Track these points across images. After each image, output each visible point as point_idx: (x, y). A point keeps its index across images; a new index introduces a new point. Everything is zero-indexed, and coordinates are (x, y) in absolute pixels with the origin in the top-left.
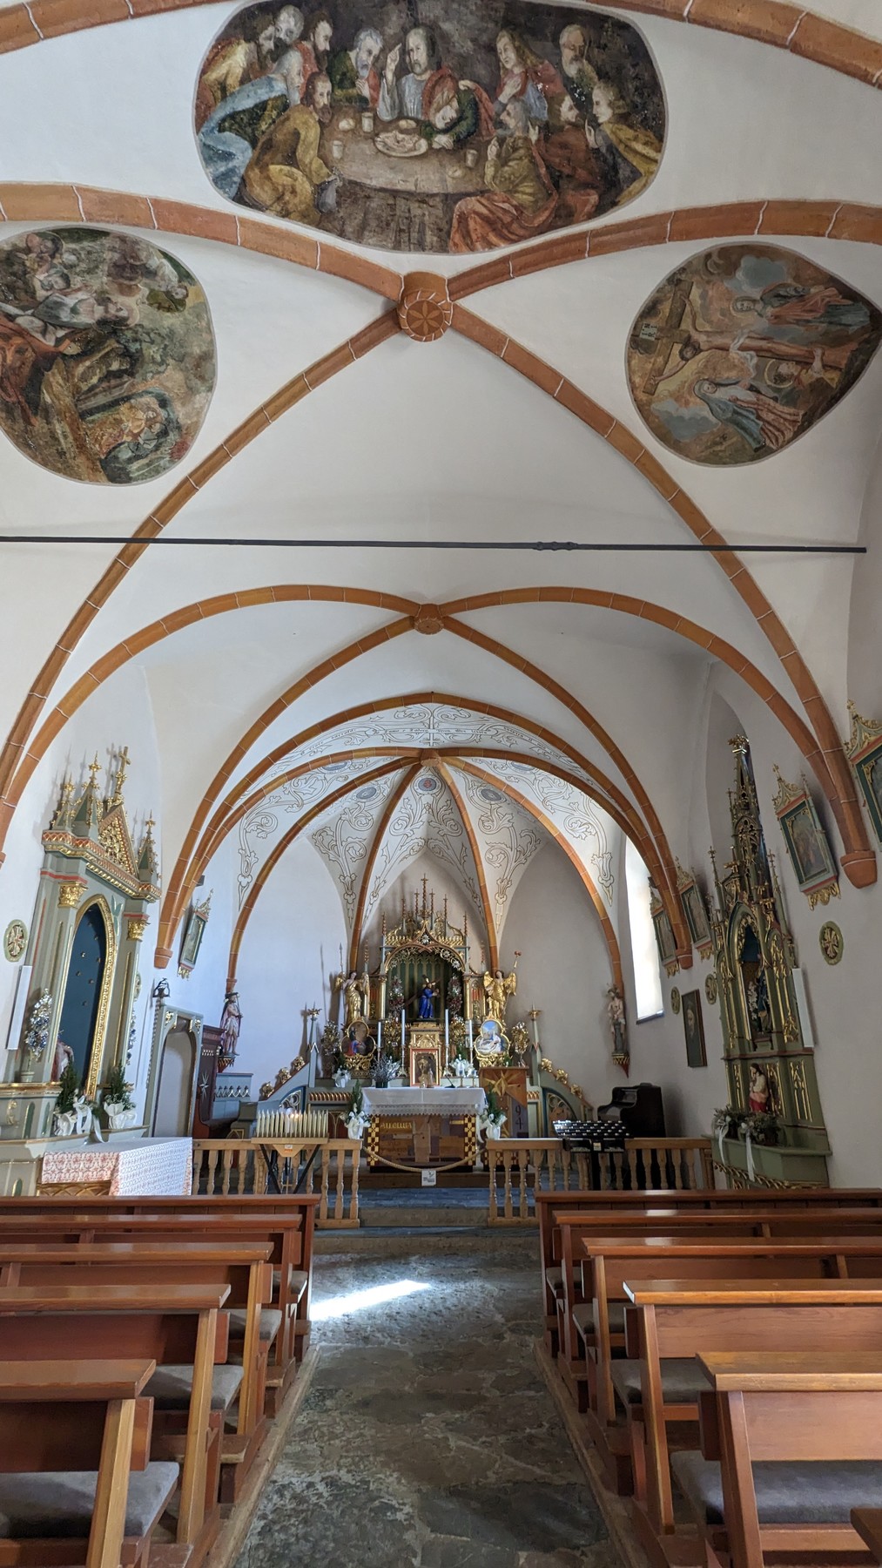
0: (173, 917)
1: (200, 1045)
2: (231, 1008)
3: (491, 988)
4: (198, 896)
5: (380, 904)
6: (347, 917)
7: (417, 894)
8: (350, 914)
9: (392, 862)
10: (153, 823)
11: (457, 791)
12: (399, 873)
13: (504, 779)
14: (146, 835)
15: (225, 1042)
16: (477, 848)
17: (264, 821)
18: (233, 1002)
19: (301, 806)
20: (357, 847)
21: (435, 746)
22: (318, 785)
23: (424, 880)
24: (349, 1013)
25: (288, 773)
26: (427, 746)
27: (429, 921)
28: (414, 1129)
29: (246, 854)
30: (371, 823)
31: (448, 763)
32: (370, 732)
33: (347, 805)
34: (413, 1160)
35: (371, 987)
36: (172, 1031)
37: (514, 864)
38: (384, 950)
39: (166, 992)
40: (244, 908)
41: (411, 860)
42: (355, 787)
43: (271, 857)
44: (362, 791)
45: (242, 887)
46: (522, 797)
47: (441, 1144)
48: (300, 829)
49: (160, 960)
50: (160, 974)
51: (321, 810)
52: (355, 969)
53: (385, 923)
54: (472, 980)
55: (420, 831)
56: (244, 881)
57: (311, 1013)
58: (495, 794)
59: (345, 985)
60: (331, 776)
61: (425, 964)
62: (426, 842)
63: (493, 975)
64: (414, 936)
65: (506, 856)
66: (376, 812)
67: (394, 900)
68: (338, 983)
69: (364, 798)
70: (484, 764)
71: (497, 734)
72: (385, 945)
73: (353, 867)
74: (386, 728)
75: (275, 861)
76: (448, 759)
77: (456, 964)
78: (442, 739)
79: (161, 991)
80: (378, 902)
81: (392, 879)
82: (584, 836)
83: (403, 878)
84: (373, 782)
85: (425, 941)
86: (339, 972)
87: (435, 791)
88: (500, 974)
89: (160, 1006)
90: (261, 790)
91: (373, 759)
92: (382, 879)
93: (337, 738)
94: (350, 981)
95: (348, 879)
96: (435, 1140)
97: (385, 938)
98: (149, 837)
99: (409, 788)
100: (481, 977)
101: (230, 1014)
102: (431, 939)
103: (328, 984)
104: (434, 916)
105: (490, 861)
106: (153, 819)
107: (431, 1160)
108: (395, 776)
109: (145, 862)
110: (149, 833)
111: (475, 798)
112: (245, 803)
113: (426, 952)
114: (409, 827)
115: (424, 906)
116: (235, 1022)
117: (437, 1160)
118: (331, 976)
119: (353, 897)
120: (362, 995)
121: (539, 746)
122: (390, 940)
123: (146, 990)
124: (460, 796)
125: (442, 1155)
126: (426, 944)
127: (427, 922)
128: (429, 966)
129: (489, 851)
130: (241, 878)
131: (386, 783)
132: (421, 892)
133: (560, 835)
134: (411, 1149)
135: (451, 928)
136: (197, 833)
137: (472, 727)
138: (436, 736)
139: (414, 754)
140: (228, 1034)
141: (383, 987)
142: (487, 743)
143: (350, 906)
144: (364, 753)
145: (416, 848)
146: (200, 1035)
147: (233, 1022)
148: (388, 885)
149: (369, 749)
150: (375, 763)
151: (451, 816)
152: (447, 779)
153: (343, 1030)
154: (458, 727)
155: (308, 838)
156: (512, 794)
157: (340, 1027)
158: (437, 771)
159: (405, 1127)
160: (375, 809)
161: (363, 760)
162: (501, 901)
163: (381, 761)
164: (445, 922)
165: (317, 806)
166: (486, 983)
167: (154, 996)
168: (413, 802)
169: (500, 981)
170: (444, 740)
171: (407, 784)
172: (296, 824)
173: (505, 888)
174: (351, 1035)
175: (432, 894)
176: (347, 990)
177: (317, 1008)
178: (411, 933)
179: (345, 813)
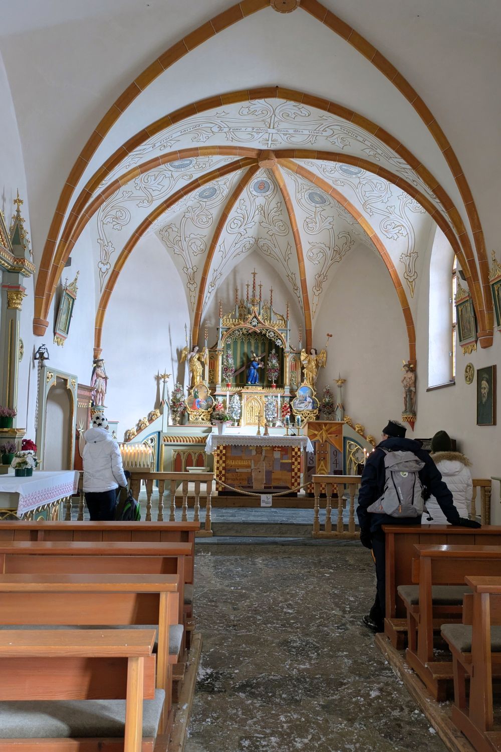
0: (46, 292)
1: (76, 399)
2: (99, 371)
3: (306, 362)
4: (66, 276)
5: (216, 293)
6: (190, 303)
7: (248, 285)
8: (193, 300)
9: (227, 257)
10: (21, 201)
11: (288, 194)
12: (232, 268)
13: (330, 183)
14: (16, 213)
15: (95, 397)
16: (301, 246)
17: (119, 214)
18: (100, 367)
19: (150, 202)
20: (198, 243)
21: (273, 147)
22: (166, 182)
23: (254, 274)
24: (193, 378)
25: (141, 166)
26: (264, 147)
27: (258, 308)
28: (253, 465)
29: (103, 243)
30: (210, 221)
31: (283, 165)
32: (215, 129)
33: (190, 203)
34: (252, 487)
35: (210, 358)
36: (53, 388)
37: (330, 262)
38: (221, 330)
39: (46, 355)
40: (105, 291)
41: (243, 256)
42: (199, 186)
43: (125, 248)
44: (204, 191)
45: (102, 273)
46: (346, 200)
47: (273, 476)
48: (150, 223)
49: (38, 328)
50: (39, 341)
51: (168, 206)
52: (197, 343)
53: (220, 308)
54: (291, 355)
55: (252, 231)
56: (104, 269)
57: (163, 377)
58: (321, 197)
59: (189, 357)
60: (177, 174)
61: (253, 342)
62: (257, 241)
63: (308, 352)
64: (245, 320)
65: (325, 254)
66: (215, 212)
67: (228, 290)
68: (183, 355)
69: (206, 197)
70: (314, 166)
71: (332, 135)
72: (221, 326)
73: (195, 260)
74: (230, 125)
75: (130, 251)
76: (282, 160)
77: (279, 343)
78: (280, 140)
79: (42, 354)
80: (215, 291)
81: (227, 272)
82: (396, 237)
83: (235, 272)
84: (214, 182)
85: (254, 324)
86: (185, 346)
87: (268, 193)
88: (313, 351)
89: (42, 366)
90: (116, 181)
91: (216, 158)
92: (219, 272)
93: (184, 133)
94: (193, 354)
95: (190, 271)
96: (269, 473)
97: (221, 321)
98: (18, 215)
99: (245, 189)
100: (299, 353)
101: (98, 376)
102: (259, 322)
103: (175, 356)
104: (262, 304)
105: (310, 258)
106: (20, 198)
107: (265, 488)
108: (234, 177)
109: (17, 238)
110: (18, 211)
111: (303, 201)
112: (104, 192)
113: (255, 332)
114: (243, 227)
115: (254, 296)
116: (102, 381)
117: (270, 488)
118: (177, 350)
119: (195, 285)
120: (203, 364)
121: (372, 147)
122: (225, 322)
123: (28, 353)
124: (289, 199)
125: (274, 484)
126: (255, 326)
127: (256, 309)
128: (256, 343)
129: (311, 250)
130: (101, 265)
131: (225, 184)
132: (251, 283)
133: (376, 236)
134: (249, 479)
135: (276, 314)
136: (62, 217)
137: (310, 127)
138: (275, 137)
139: (253, 155)
140: (97, 391)
141: (220, 358)
142: (322, 144)
143: (193, 294)
144: (209, 151)
145: (248, 246)
146: (75, 392)
147: (101, 381)
148: (224, 278)
149: (213, 147)
150: (218, 162)
151: (281, 217)
152: (280, 181)
153: (188, 390)
154: (297, 127)
155: (156, 233)
156: (337, 197)
157: (186, 388)
158: (271, 174)
159: (245, 463)
160: (214, 208)
161: (207, 159)
162: (317, 293)
163: (221, 161)
164: (270, 309)
165: (165, 202)
166: (302, 358)
167: (36, 359)
168: (248, 203)
169: (314, 357)
170: (282, 143)
171: (244, 186)
172: (147, 219)
173: (321, 282)
174: (195, 394)
175: (260, 286)
176: (191, 360)
177: (167, 373)
178: (243, 317)
179: (188, 211)
